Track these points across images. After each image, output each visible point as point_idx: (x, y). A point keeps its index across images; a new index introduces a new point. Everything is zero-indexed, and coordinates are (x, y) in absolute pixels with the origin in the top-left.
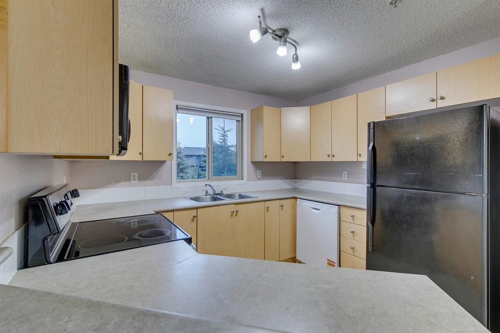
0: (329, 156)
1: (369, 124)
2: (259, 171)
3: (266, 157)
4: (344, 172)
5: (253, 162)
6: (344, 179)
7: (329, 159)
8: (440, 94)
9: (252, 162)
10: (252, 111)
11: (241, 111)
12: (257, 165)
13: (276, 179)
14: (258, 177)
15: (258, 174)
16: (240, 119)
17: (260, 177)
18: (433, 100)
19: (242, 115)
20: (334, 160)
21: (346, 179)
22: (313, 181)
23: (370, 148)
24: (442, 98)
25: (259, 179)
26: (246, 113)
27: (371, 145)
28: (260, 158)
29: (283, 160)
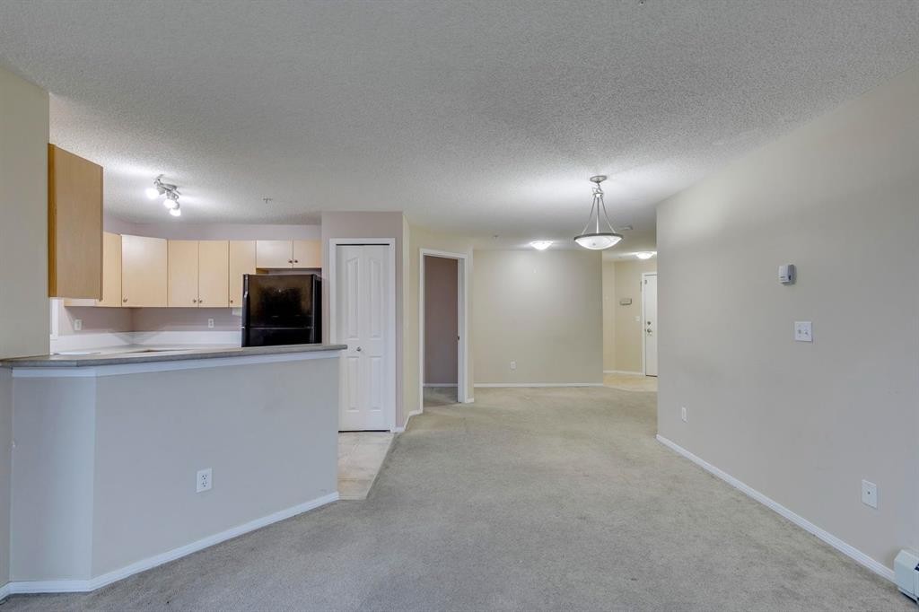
0: (195, 301)
1: (244, 276)
2: (77, 321)
4: (209, 320)
5: (68, 308)
6: (210, 327)
7: (196, 305)
8: (295, 259)
9: (65, 307)
12: (74, 311)
13: (104, 332)
14: (76, 329)
15: (76, 325)
17: (79, 329)
18: (291, 262)
20: (201, 305)
21: (212, 327)
22: (166, 333)
23: (245, 296)
24: (297, 261)
25: (76, 332)
27: (246, 293)
29: (125, 305)
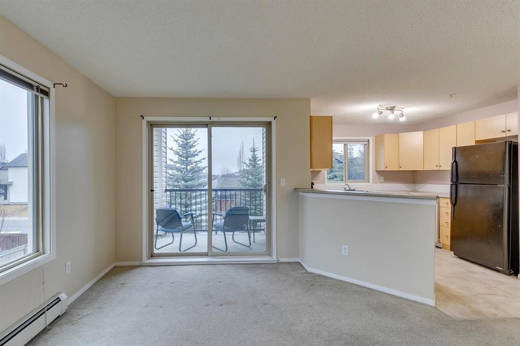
0: (437, 166)
1: (453, 149)
2: (381, 177)
3: (387, 167)
5: (377, 171)
7: (437, 169)
8: (508, 128)
10: (376, 137)
11: (367, 138)
12: (380, 173)
13: (397, 183)
15: (381, 179)
16: (367, 143)
17: (383, 181)
18: (504, 132)
19: (368, 140)
20: (441, 169)
24: (509, 131)
25: (381, 182)
26: (371, 139)
27: (454, 159)
28: (382, 169)
29: (401, 169)
